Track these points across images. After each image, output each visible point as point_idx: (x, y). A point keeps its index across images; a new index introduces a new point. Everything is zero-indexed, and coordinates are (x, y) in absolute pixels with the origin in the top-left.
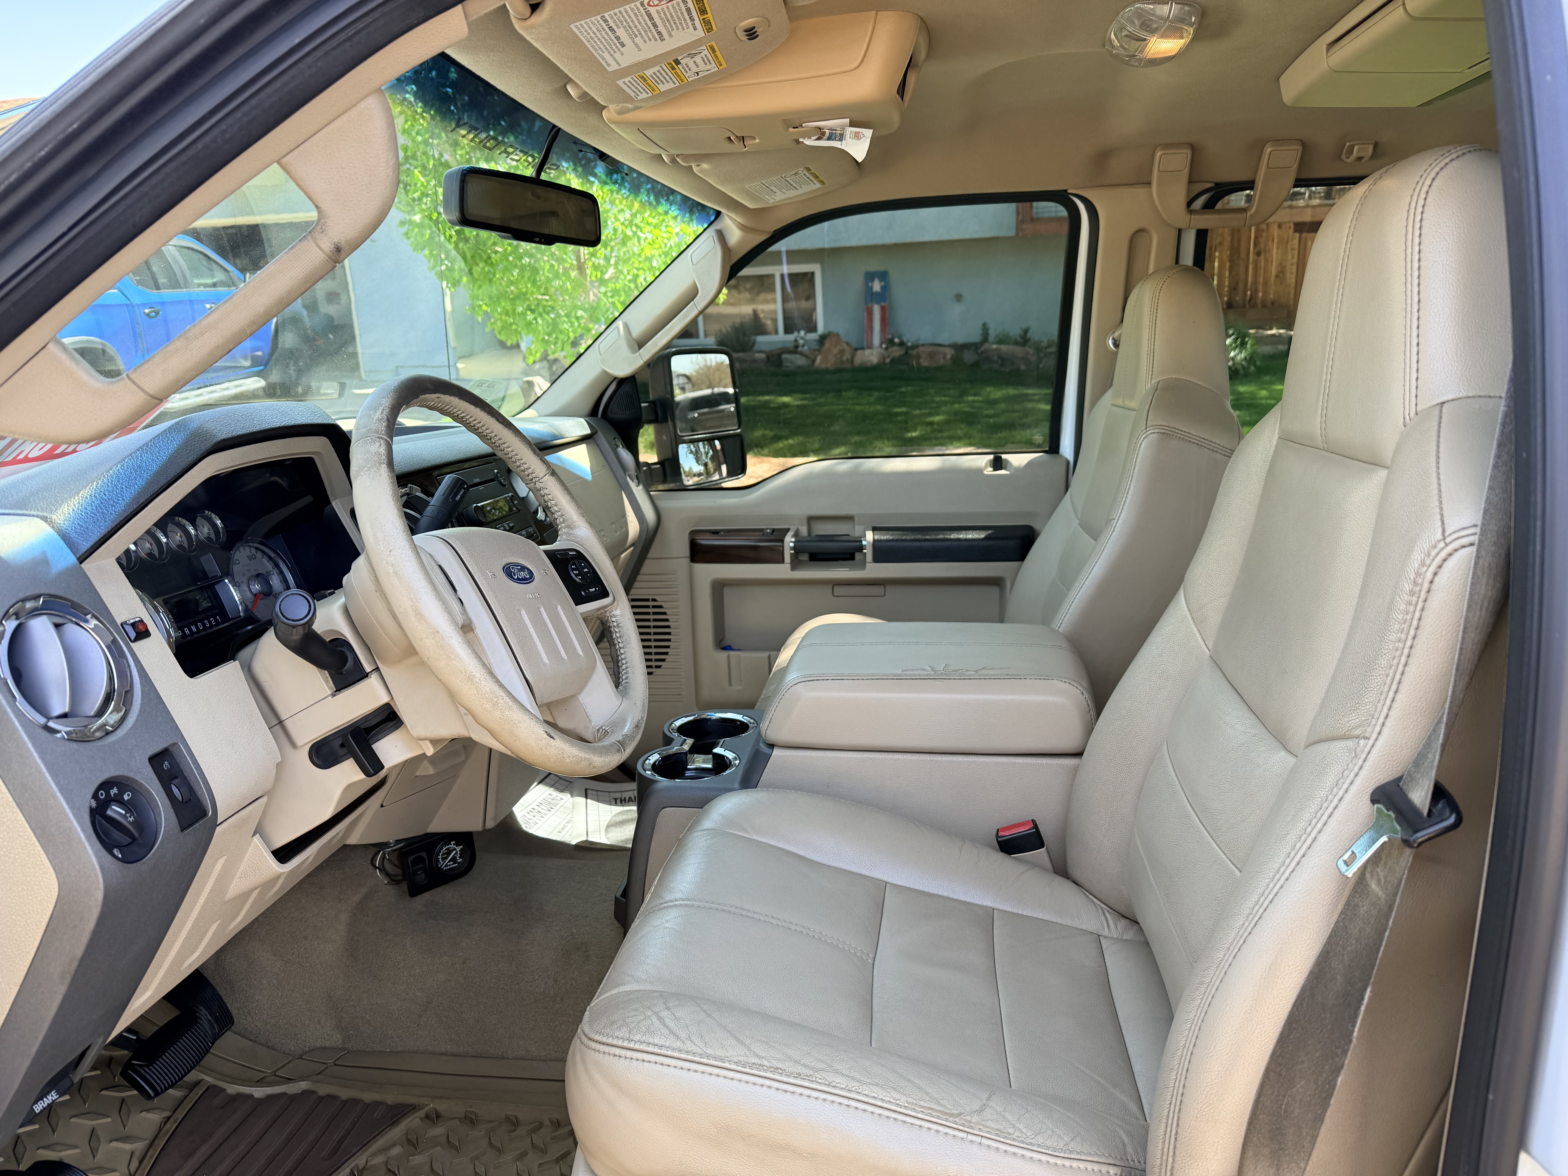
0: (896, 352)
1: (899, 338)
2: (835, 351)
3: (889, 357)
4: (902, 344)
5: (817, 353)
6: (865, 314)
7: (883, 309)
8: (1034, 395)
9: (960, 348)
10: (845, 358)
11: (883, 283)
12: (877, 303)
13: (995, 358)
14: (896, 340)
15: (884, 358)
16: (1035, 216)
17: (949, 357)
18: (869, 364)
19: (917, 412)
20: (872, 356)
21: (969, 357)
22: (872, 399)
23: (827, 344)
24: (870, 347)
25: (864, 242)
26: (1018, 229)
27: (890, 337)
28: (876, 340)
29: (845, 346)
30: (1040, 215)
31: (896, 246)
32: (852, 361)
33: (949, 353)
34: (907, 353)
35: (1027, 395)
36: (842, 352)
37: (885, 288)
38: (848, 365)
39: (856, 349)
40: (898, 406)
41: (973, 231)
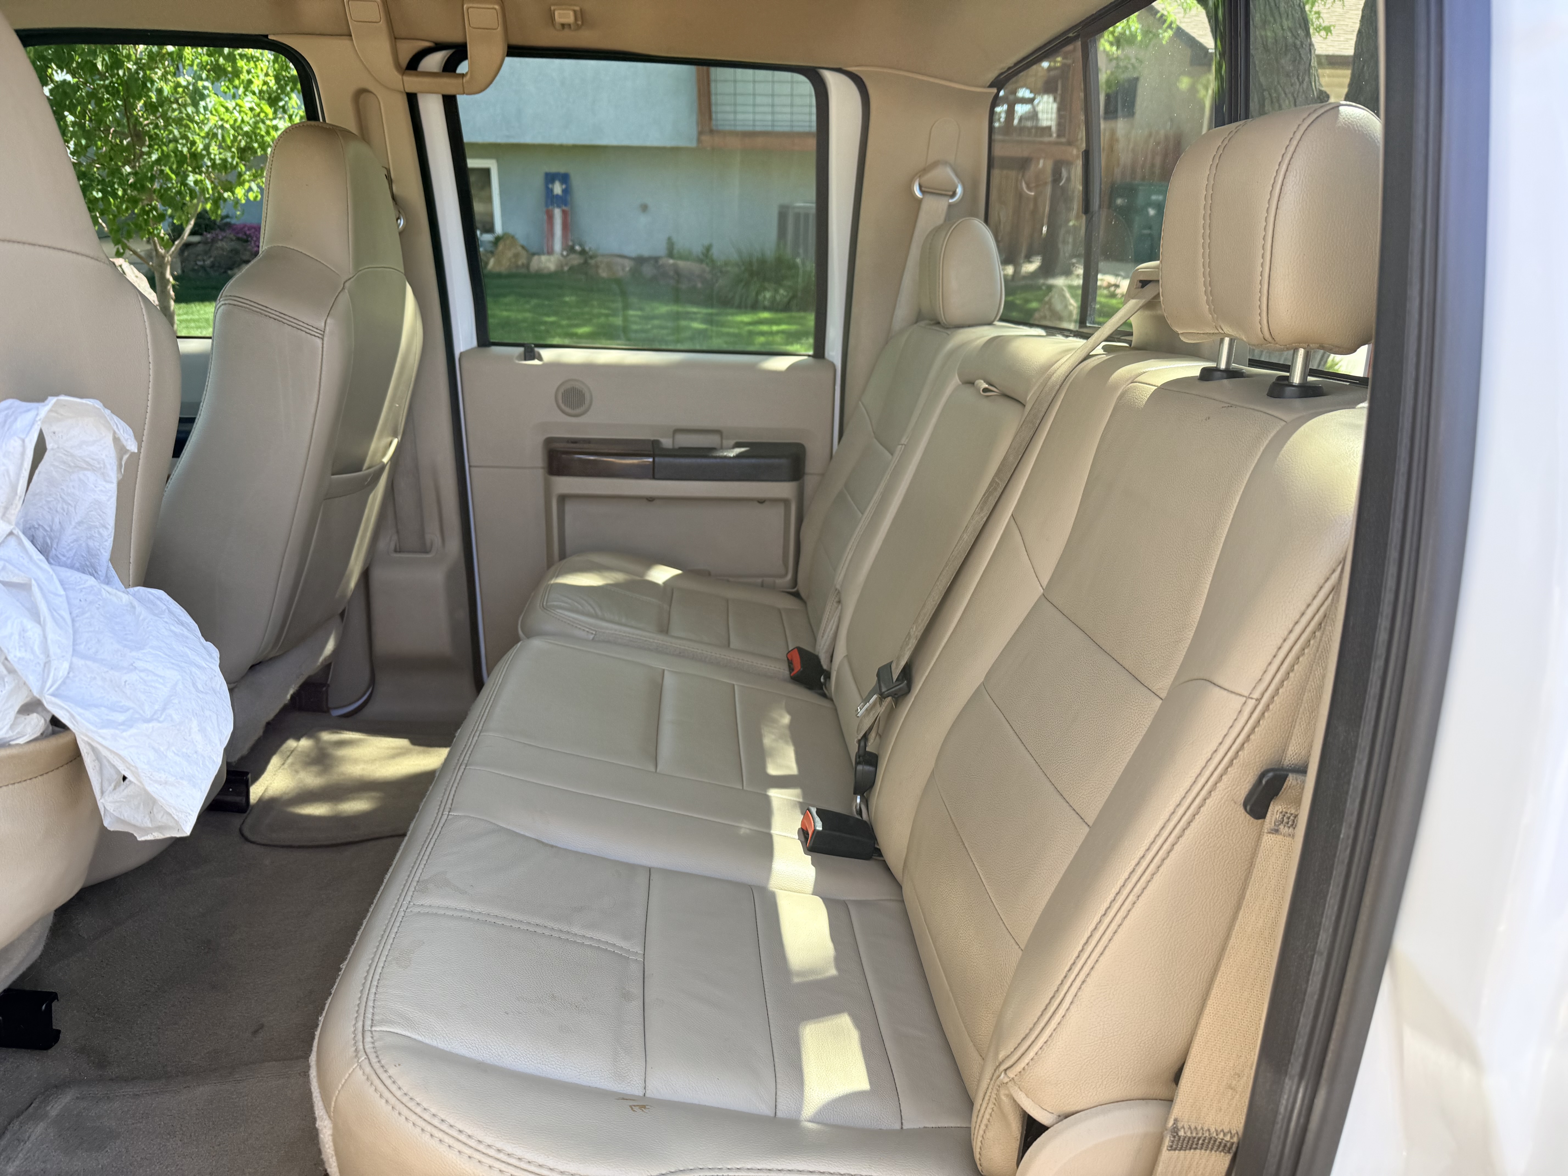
0: (576, 260)
1: (581, 245)
2: (510, 254)
3: (566, 264)
4: (583, 252)
5: (489, 255)
6: (545, 217)
7: (565, 214)
8: (695, 313)
9: (640, 261)
10: (520, 263)
11: (564, 186)
12: (558, 206)
13: (671, 273)
14: (577, 248)
15: (562, 266)
16: (714, 128)
17: (627, 269)
18: (545, 271)
19: (564, 322)
20: (548, 263)
21: (648, 270)
22: (527, 306)
23: (501, 246)
24: (550, 252)
25: (539, 140)
26: (699, 141)
27: (570, 243)
28: (558, 246)
29: (520, 249)
30: (720, 128)
31: (575, 147)
32: (527, 266)
33: (628, 265)
34: (586, 262)
35: (688, 313)
36: (517, 256)
37: (566, 191)
38: (523, 271)
39: (534, 254)
40: (548, 315)
41: (654, 138)
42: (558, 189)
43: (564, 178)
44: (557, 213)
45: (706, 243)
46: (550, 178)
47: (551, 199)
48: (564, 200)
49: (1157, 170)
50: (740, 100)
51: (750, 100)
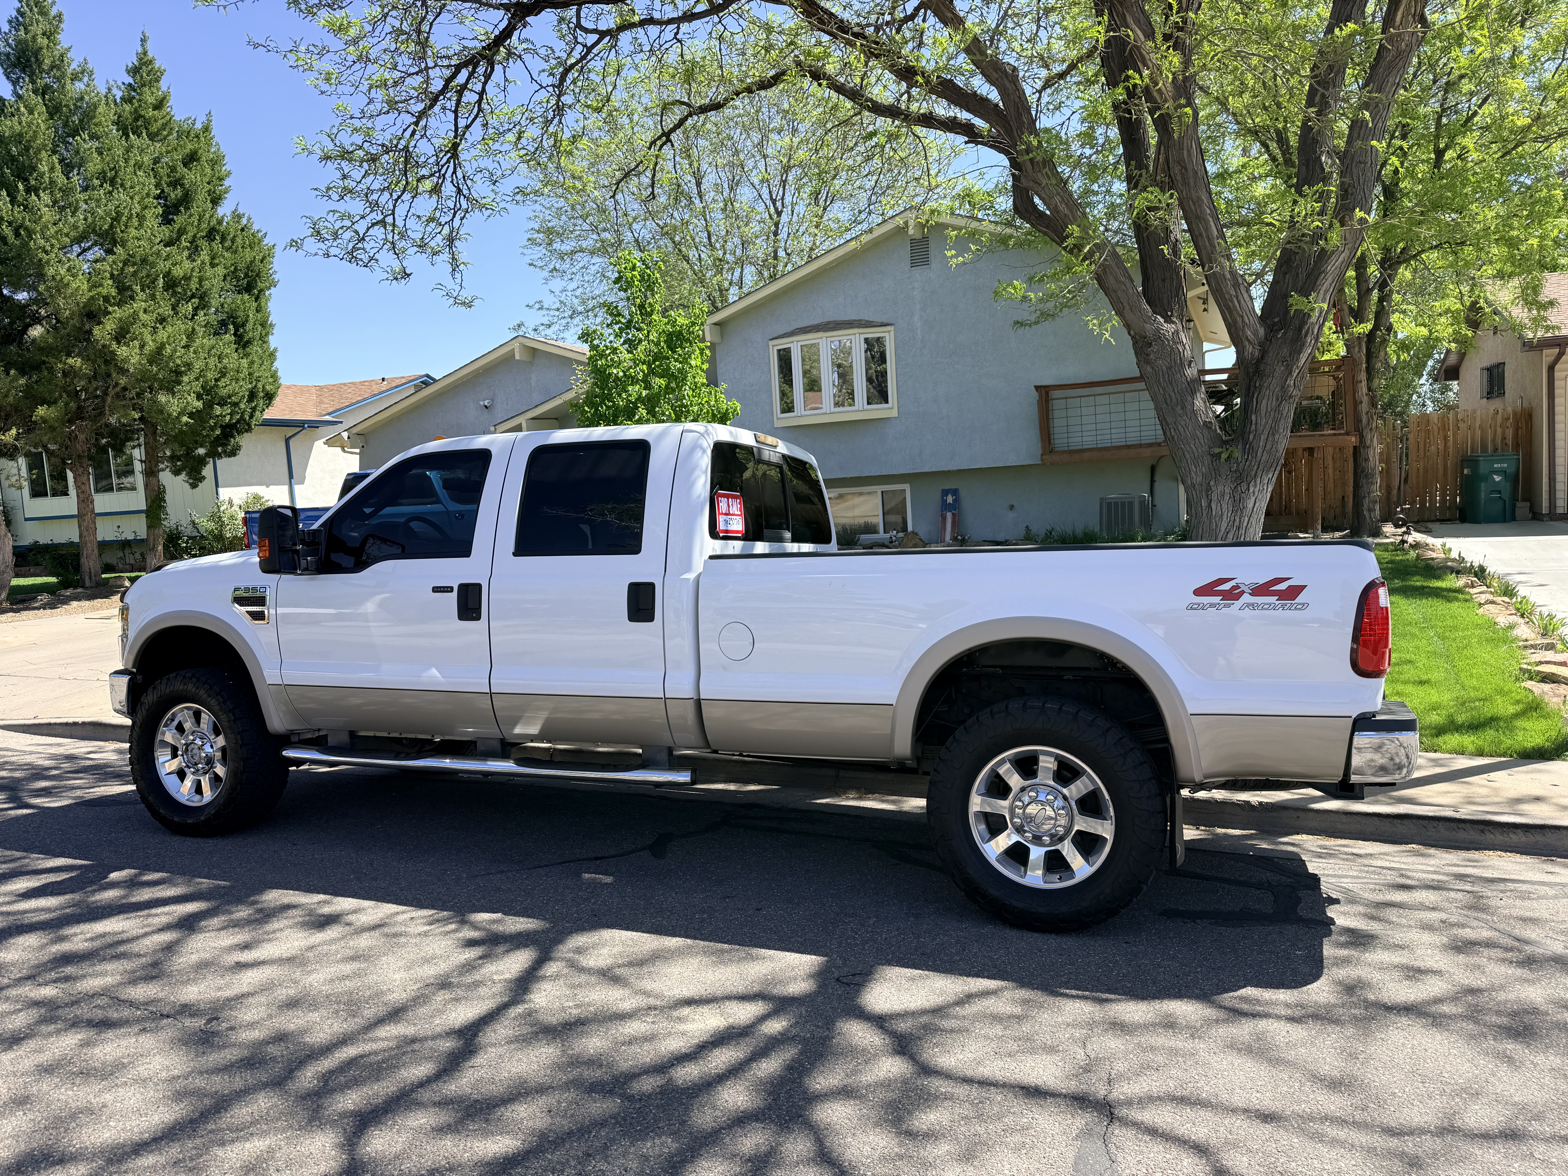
6: (940, 519)
7: (954, 516)
11: (955, 498)
12: (950, 511)
16: (1053, 449)
26: (1043, 459)
27: (956, 535)
28: (948, 537)
30: (1057, 449)
37: (956, 501)
41: (1012, 460)
42: (950, 499)
43: (955, 492)
44: (949, 515)
45: (1049, 528)
46: (945, 493)
47: (945, 506)
48: (955, 507)
49: (1510, 442)
50: (1071, 429)
51: (1079, 428)
